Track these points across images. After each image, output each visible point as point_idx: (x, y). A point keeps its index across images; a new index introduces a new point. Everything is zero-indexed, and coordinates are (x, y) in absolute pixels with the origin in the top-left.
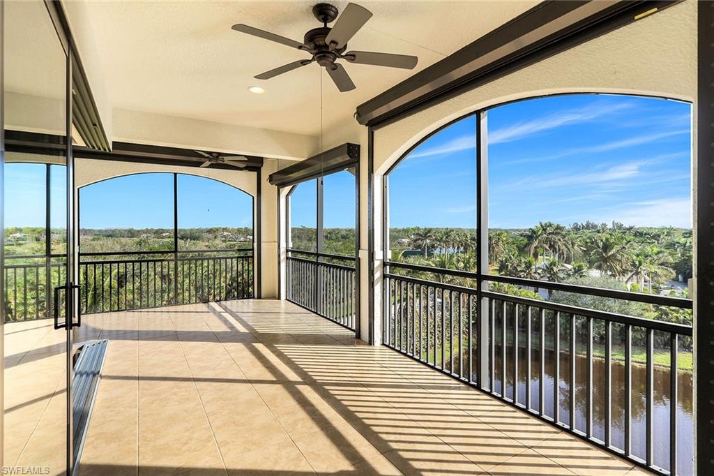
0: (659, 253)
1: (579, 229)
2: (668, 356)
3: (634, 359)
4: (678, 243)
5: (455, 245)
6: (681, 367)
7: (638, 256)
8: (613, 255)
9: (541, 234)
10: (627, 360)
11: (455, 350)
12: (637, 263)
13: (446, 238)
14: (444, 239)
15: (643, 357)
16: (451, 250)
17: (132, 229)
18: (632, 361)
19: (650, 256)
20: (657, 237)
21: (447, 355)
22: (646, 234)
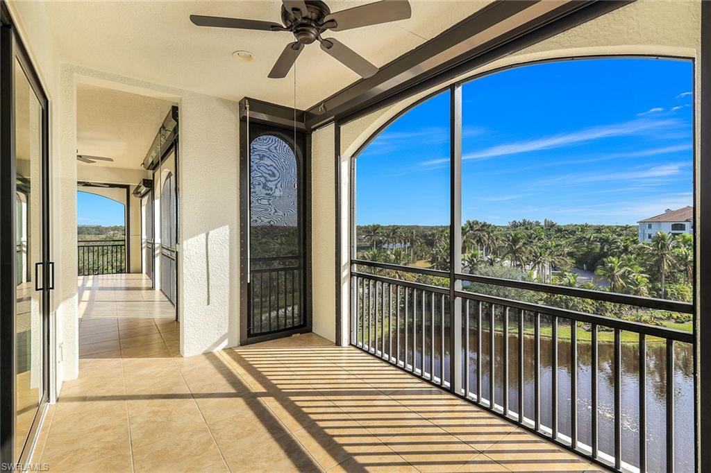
0: (557, 246)
1: (517, 226)
2: (550, 329)
3: (525, 332)
4: (585, 238)
5: (402, 241)
6: (561, 337)
7: (540, 248)
8: (520, 248)
9: (469, 231)
10: (520, 333)
11: (385, 330)
12: (539, 254)
13: (393, 234)
14: (391, 235)
15: (531, 331)
16: (398, 245)
17: (100, 226)
18: (524, 334)
19: (550, 249)
20: (573, 233)
21: (378, 333)
22: (564, 230)
